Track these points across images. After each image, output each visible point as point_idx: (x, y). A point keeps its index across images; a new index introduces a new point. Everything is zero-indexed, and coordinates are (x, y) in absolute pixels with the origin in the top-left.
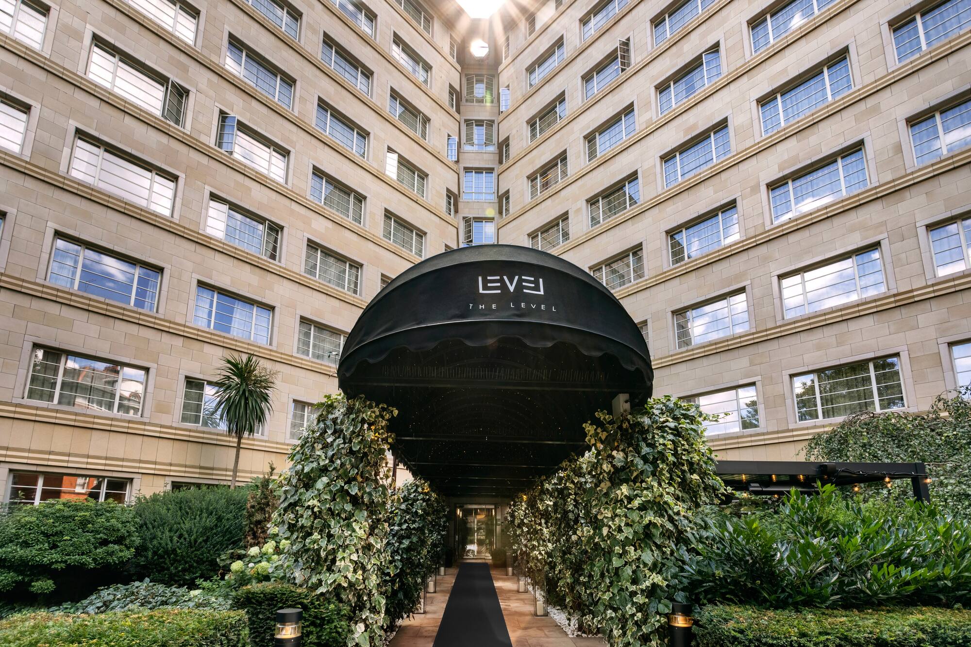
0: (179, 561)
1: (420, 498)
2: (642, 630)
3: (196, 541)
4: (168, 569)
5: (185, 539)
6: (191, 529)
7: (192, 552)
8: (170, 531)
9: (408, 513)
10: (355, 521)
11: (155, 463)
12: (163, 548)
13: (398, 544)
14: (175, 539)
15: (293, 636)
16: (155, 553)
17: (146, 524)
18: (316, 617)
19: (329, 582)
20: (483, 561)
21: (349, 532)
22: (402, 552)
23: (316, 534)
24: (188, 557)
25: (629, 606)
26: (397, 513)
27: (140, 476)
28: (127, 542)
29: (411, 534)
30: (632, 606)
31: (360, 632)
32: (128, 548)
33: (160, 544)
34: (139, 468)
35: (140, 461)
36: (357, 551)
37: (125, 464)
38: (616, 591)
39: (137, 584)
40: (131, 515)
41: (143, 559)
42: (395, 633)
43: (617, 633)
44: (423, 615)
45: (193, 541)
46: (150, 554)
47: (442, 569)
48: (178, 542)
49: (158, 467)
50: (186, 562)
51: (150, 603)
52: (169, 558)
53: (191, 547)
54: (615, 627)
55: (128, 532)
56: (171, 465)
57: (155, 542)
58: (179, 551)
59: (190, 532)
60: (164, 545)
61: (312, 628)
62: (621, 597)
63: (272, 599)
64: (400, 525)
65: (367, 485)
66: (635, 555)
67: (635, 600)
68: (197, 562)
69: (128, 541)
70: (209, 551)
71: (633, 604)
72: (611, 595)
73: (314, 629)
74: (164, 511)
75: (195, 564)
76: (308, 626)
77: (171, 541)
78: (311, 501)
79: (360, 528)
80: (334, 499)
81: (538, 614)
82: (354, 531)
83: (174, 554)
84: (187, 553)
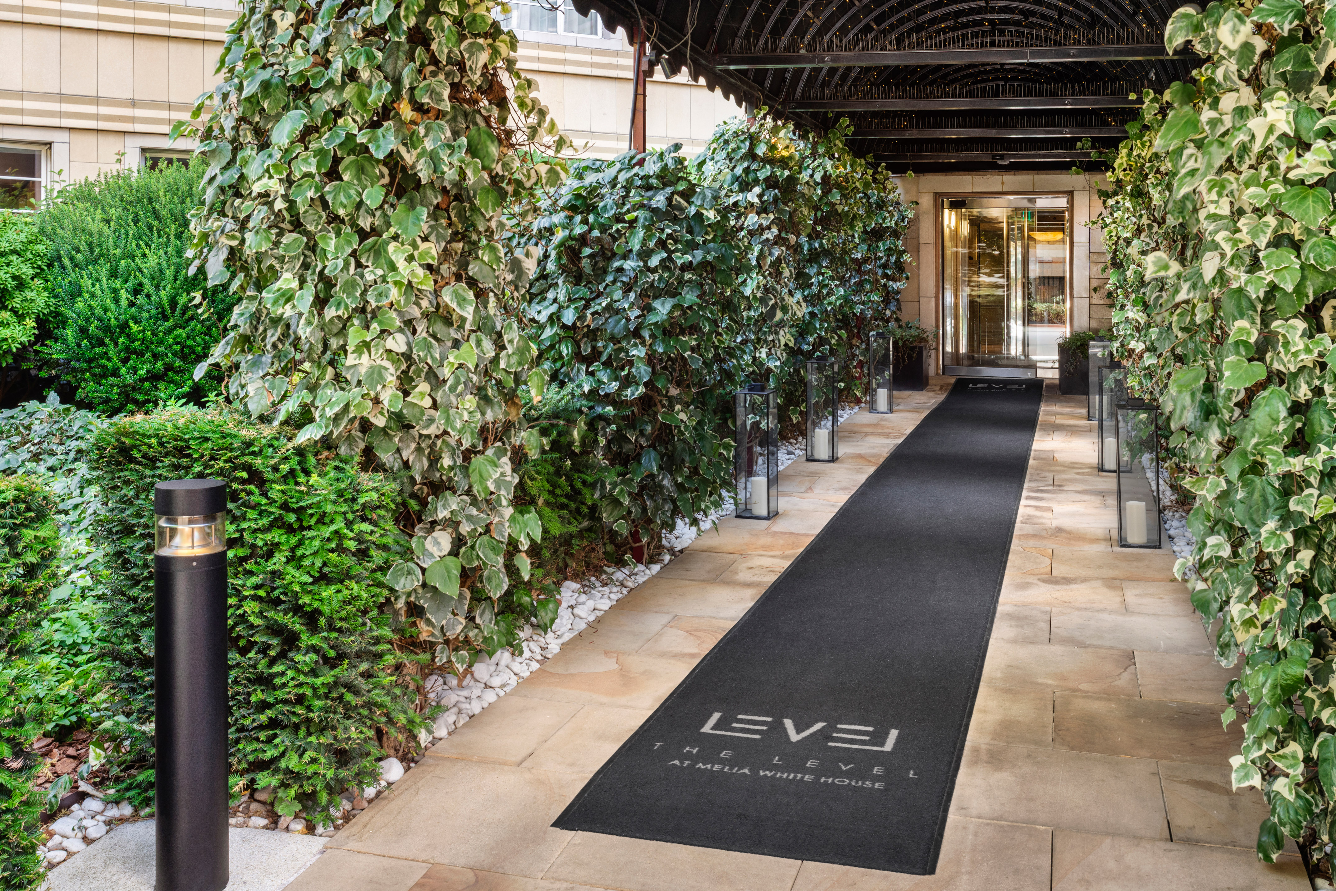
0: (140, 354)
1: (762, 175)
2: (1318, 609)
3: (173, 303)
4: (115, 373)
5: (148, 296)
6: (161, 271)
7: (169, 331)
8: (114, 274)
9: (675, 220)
10: (395, 238)
11: (96, 100)
12: (99, 319)
13: (637, 312)
14: (124, 296)
15: (200, 551)
16: (83, 331)
17: (59, 258)
18: (285, 507)
19: (330, 413)
20: (1029, 375)
21: (380, 272)
22: (652, 336)
23: (287, 275)
24: (160, 343)
25: (1272, 524)
26: (636, 220)
27: (64, 136)
28: (17, 302)
29: (681, 282)
30: (1283, 527)
31: (437, 553)
32: (20, 317)
33: (91, 308)
34: (61, 114)
35: (62, 97)
36: (409, 323)
37: (28, 105)
38: (1234, 474)
39: (32, 405)
40: (22, 237)
41: (58, 346)
42: (656, 568)
43: (1242, 612)
44: (765, 523)
45: (165, 302)
46: (70, 333)
47: (882, 394)
48: (132, 304)
49: (104, 110)
50: (156, 356)
51: (52, 453)
52: (116, 344)
53: (166, 319)
54: (1238, 591)
55: (14, 278)
56: (133, 103)
57: (80, 305)
58: (135, 328)
59: (157, 280)
60: (98, 311)
61: (276, 535)
62: (1251, 494)
63: (181, 452)
64: (645, 254)
65: (428, 129)
66: (1308, 350)
67: (1293, 506)
68: (184, 358)
69: (18, 300)
70: (209, 328)
71: (1286, 518)
72: (1224, 486)
73: (284, 539)
74: (94, 223)
75: (178, 363)
76: (267, 529)
77: (116, 301)
78: (265, 180)
79: (410, 258)
80: (333, 174)
81: (1131, 540)
82: (393, 267)
83: (128, 336)
84: (154, 334)
